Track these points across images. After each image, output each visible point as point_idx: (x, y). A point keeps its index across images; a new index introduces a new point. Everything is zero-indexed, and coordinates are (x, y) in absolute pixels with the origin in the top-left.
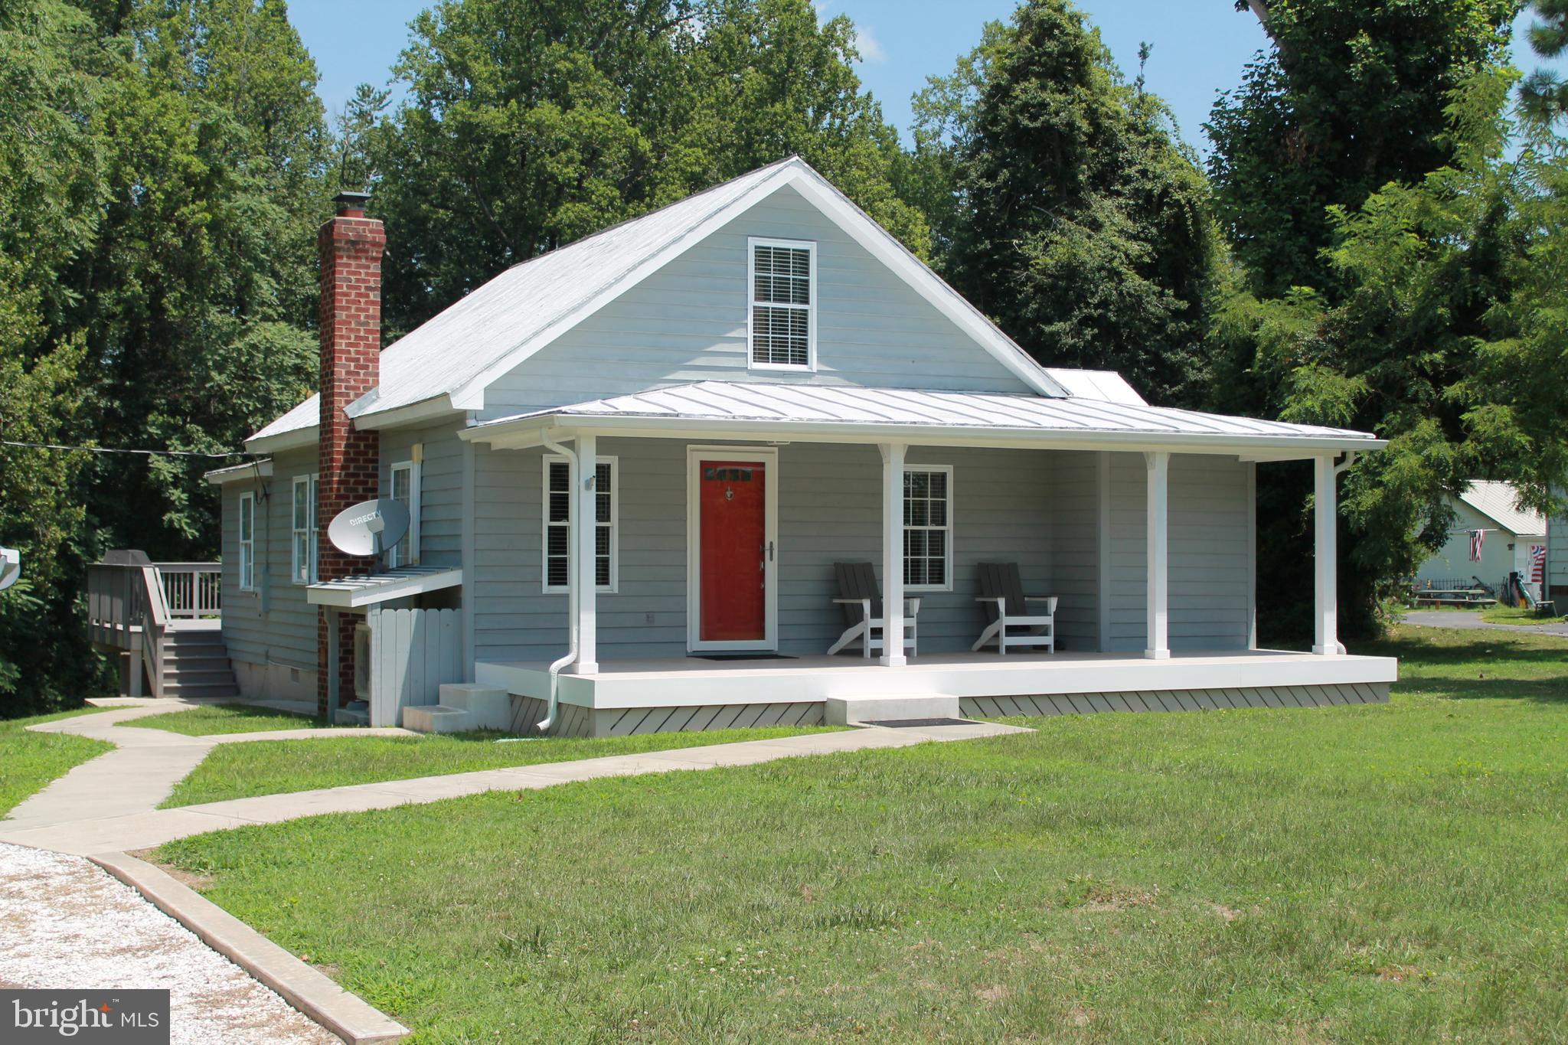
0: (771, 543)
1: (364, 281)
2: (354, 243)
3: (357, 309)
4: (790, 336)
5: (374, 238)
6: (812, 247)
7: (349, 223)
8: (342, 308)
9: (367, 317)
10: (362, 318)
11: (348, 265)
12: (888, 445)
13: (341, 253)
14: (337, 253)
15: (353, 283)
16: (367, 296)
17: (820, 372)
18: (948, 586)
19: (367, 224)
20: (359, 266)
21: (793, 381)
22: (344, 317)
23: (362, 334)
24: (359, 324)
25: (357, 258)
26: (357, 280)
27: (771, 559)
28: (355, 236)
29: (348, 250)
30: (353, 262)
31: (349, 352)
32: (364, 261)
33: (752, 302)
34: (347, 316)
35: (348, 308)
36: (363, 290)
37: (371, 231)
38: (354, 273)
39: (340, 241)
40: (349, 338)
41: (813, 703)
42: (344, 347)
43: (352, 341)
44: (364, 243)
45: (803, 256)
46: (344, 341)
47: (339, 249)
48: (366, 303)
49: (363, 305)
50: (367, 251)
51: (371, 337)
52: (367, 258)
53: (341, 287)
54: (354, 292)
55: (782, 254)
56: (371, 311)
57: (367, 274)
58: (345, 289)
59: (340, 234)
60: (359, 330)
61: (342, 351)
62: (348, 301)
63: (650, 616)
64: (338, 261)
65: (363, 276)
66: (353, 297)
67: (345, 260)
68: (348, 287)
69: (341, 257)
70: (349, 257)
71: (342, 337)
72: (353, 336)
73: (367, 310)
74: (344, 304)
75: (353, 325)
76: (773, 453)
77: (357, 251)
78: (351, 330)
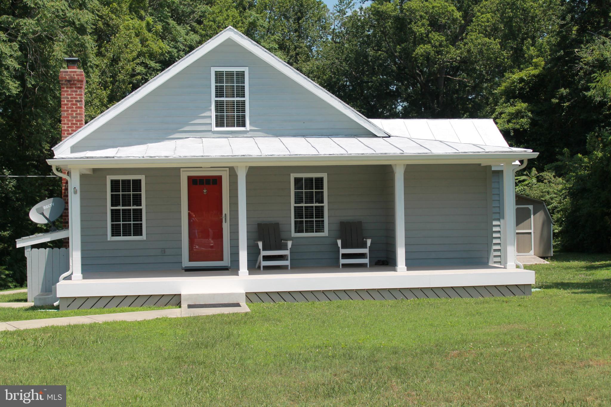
0: (225, 214)
1: (75, 98)
2: (69, 81)
3: (72, 111)
4: (225, 114)
5: (78, 78)
6: (246, 70)
7: (67, 72)
8: (65, 111)
9: (76, 114)
10: (74, 115)
11: (67, 91)
12: (238, 167)
13: (63, 86)
14: (62, 86)
15: (70, 99)
16: (76, 105)
17: (251, 130)
18: (326, 233)
19: (75, 72)
20: (72, 91)
21: (237, 135)
22: (66, 115)
23: (74, 122)
24: (73, 117)
25: (71, 88)
26: (72, 98)
27: (226, 222)
28: (69, 78)
29: (67, 84)
30: (69, 90)
31: (68, 130)
32: (74, 89)
33: (214, 99)
34: (67, 114)
35: (68, 111)
36: (74, 102)
37: (77, 75)
38: (70, 95)
39: (63, 81)
40: (68, 124)
41: (175, 295)
42: (66, 128)
43: (70, 125)
44: (74, 81)
45: (241, 75)
46: (66, 126)
47: (62, 84)
48: (76, 108)
49: (74, 109)
50: (75, 84)
51: (78, 123)
52: (76, 88)
53: (64, 101)
54: (70, 103)
55: (230, 74)
56: (78, 111)
57: (76, 95)
58: (66, 102)
59: (62, 78)
60: (73, 120)
61: (65, 130)
62: (67, 108)
63: (164, 250)
64: (62, 90)
65: (74, 96)
66: (70, 105)
67: (65, 89)
68: (67, 101)
69: (64, 88)
70: (67, 88)
71: (65, 124)
72: (70, 123)
73: (77, 111)
74: (65, 109)
75: (70, 118)
76: (226, 171)
77: (71, 85)
78: (69, 121)
